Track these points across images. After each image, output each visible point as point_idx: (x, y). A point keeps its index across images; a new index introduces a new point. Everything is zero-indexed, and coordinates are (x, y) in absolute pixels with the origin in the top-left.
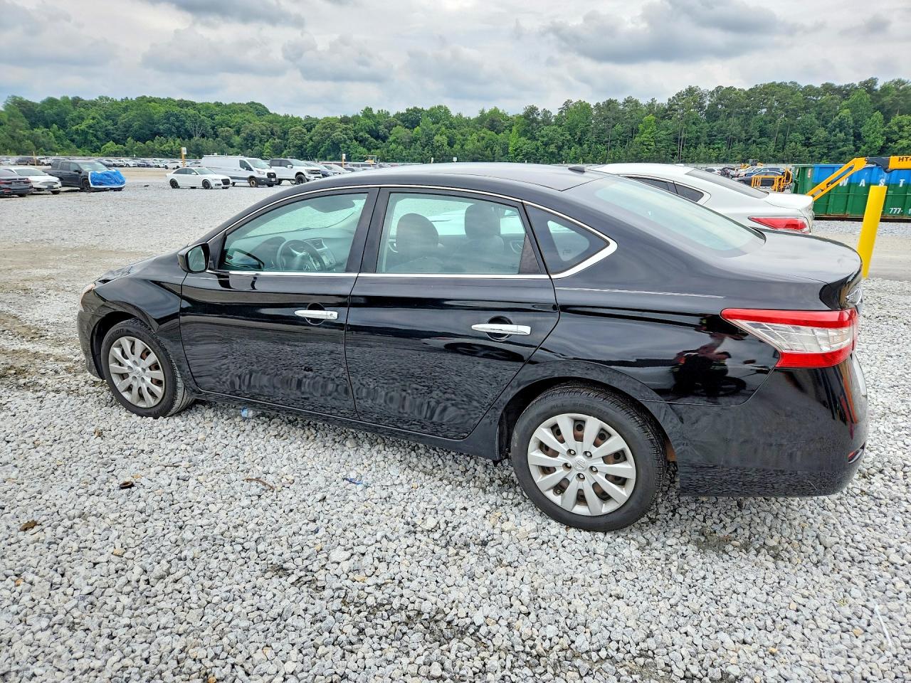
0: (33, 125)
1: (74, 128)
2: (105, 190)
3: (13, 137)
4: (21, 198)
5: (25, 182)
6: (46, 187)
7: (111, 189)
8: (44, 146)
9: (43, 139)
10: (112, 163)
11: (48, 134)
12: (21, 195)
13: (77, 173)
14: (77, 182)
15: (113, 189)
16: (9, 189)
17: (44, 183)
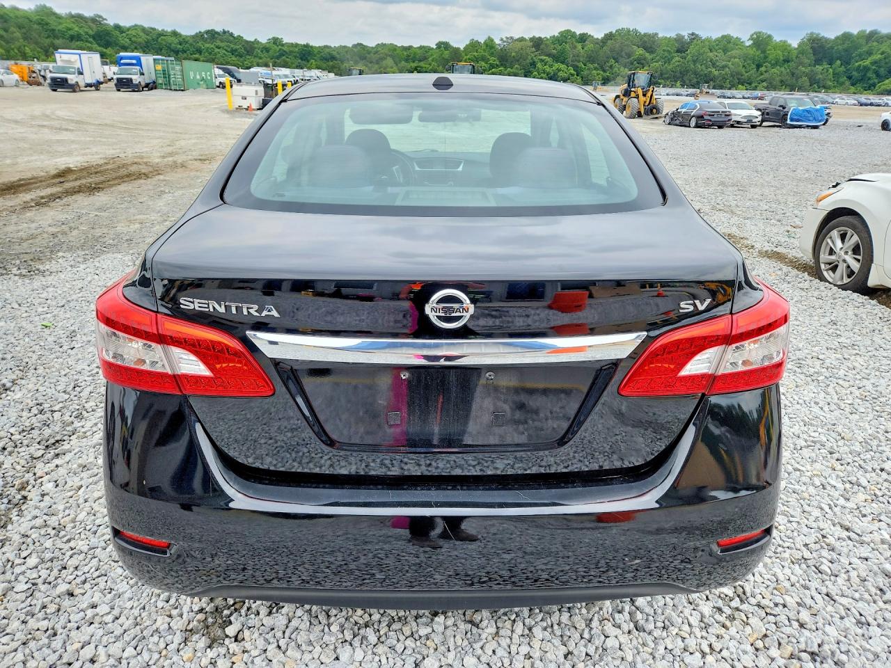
0: (818, 62)
1: (857, 64)
2: (800, 127)
3: (793, 74)
4: (721, 130)
5: (726, 115)
6: (745, 120)
7: (808, 126)
8: (818, 82)
9: (821, 76)
10: (869, 102)
11: (828, 71)
12: (720, 127)
13: (781, 108)
14: (777, 118)
15: (810, 126)
16: (710, 121)
17: (745, 117)
